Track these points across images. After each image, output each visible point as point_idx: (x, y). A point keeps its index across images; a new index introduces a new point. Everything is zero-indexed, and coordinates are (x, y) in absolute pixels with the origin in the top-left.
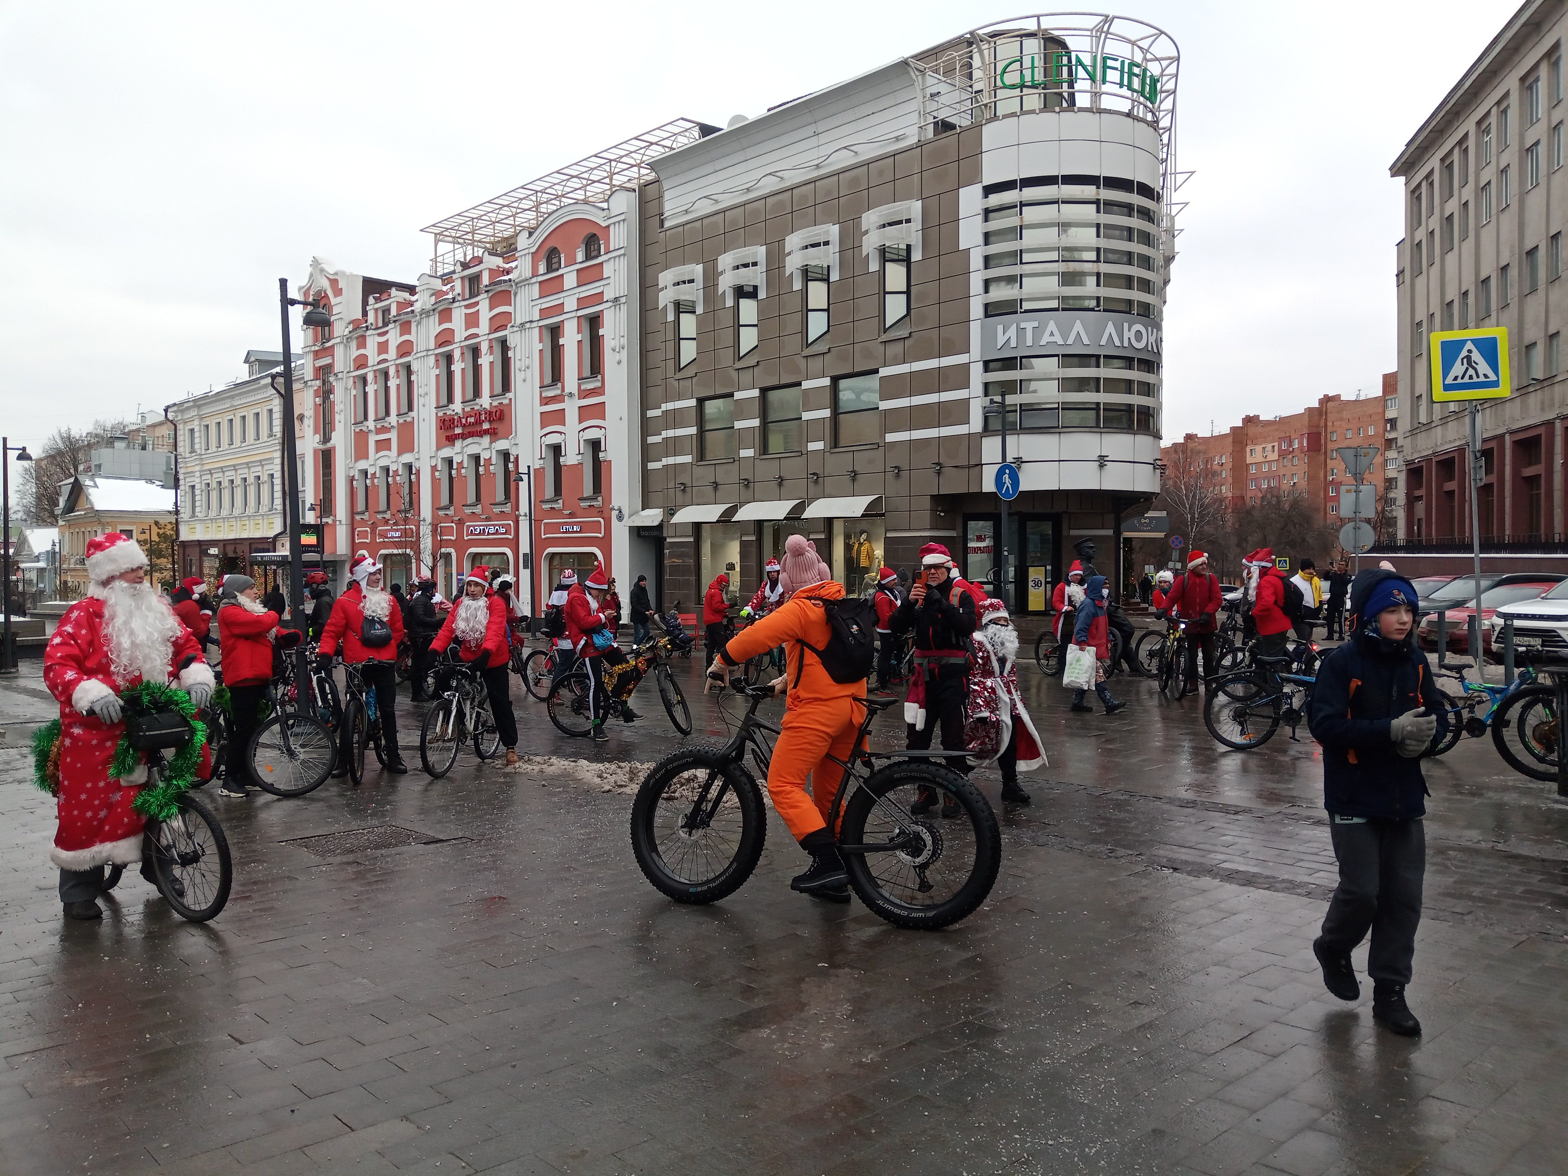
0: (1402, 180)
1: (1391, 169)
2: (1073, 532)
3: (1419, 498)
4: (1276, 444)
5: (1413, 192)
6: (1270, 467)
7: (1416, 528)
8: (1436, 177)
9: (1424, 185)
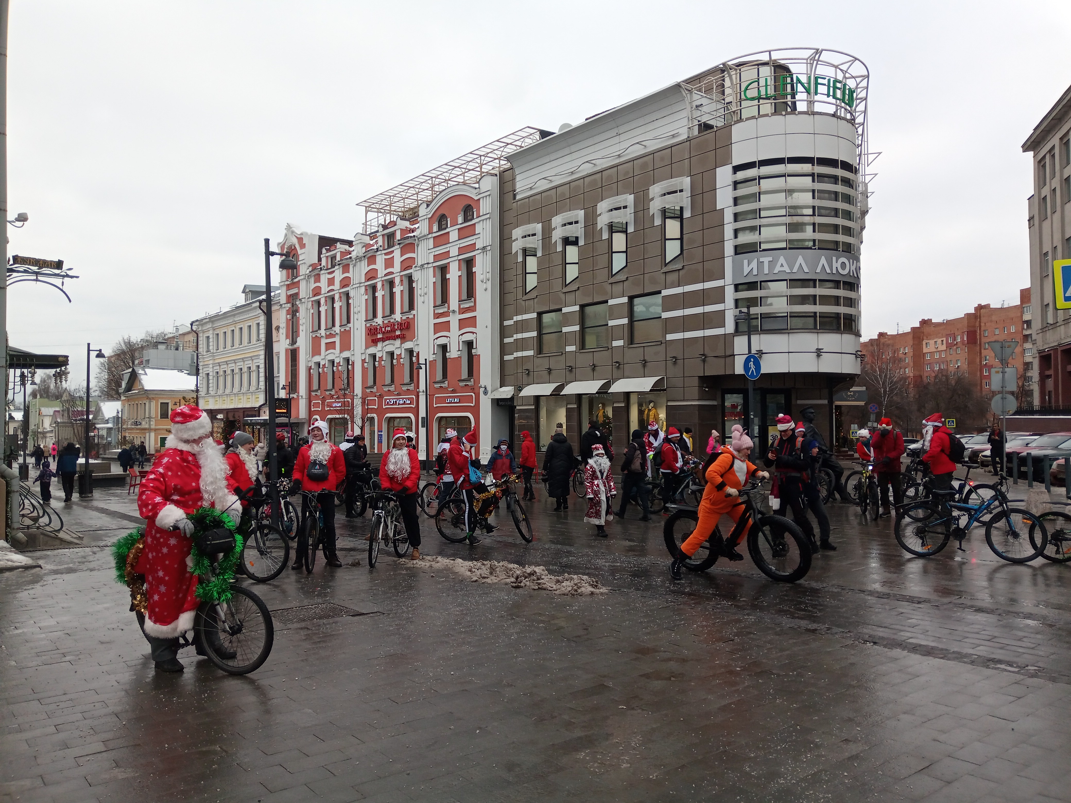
0: (1031, 154)
1: (1023, 147)
2: (799, 402)
3: (1049, 376)
4: (944, 339)
5: (1040, 162)
6: (940, 355)
7: (1047, 397)
8: (1057, 151)
9: (1048, 157)
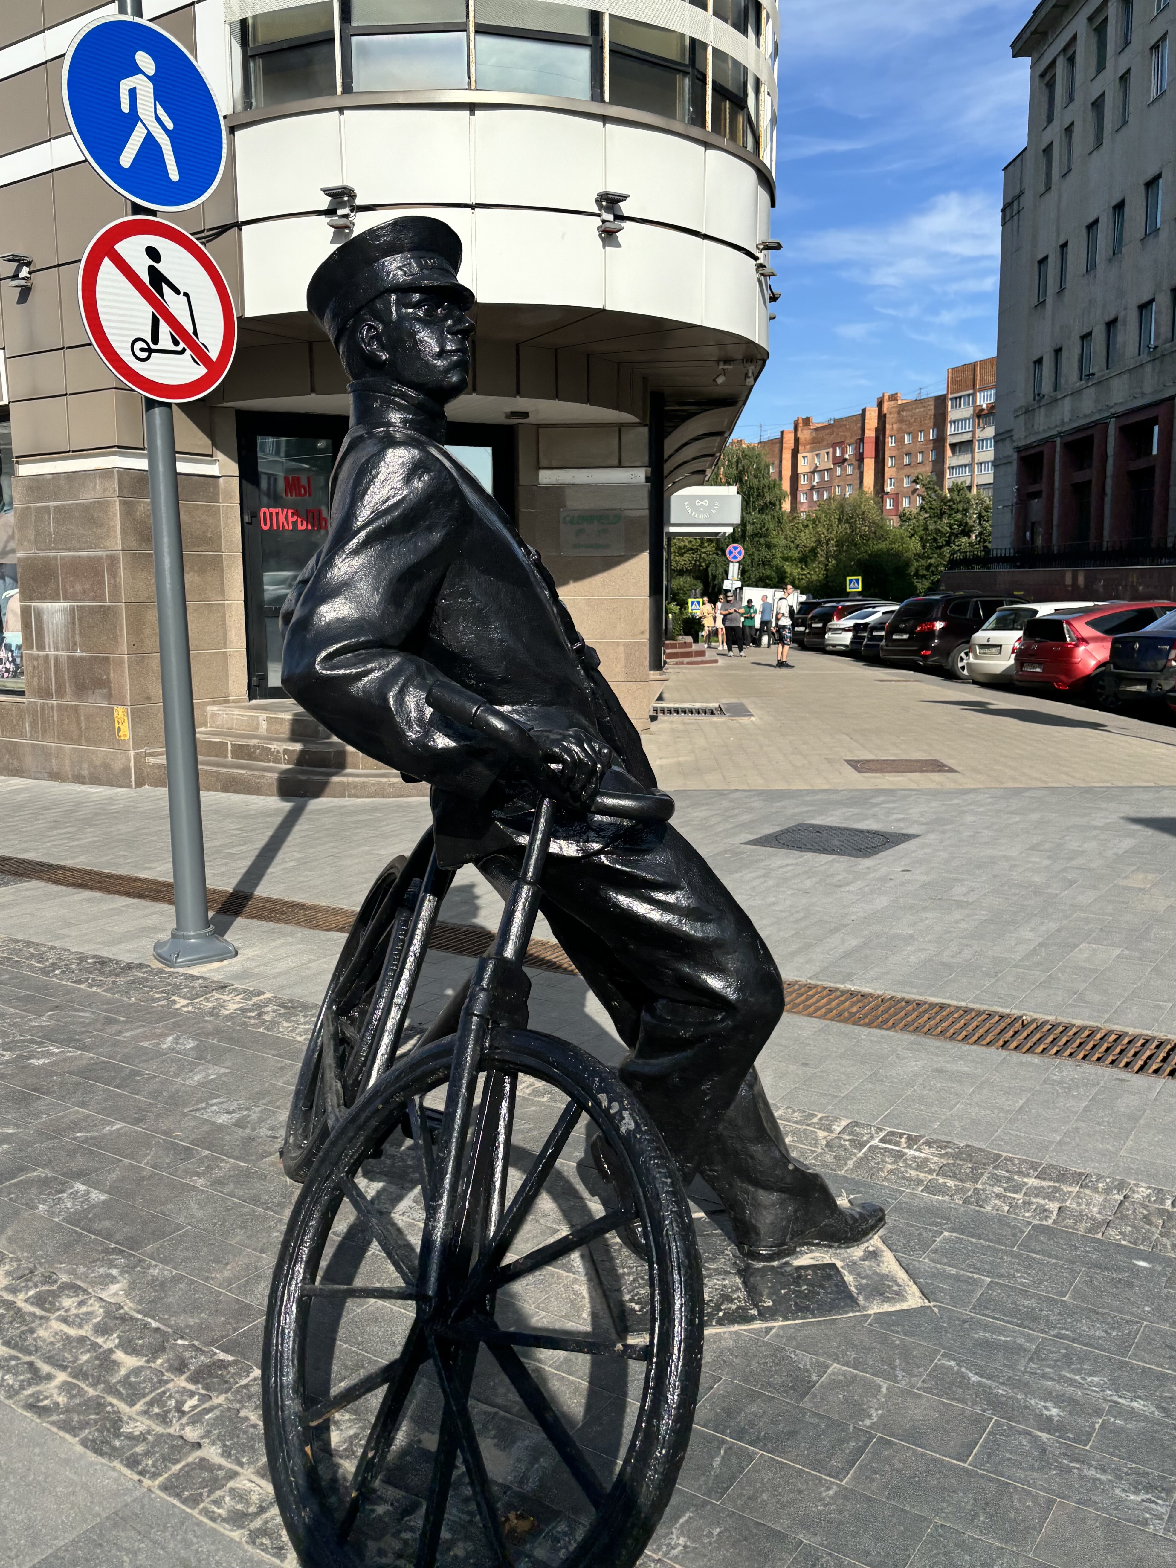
0: (1027, 61)
1: (1013, 46)
3: (1037, 495)
4: (831, 450)
5: (1042, 76)
6: (822, 478)
7: (1028, 534)
8: (1080, 47)
9: (1061, 63)
